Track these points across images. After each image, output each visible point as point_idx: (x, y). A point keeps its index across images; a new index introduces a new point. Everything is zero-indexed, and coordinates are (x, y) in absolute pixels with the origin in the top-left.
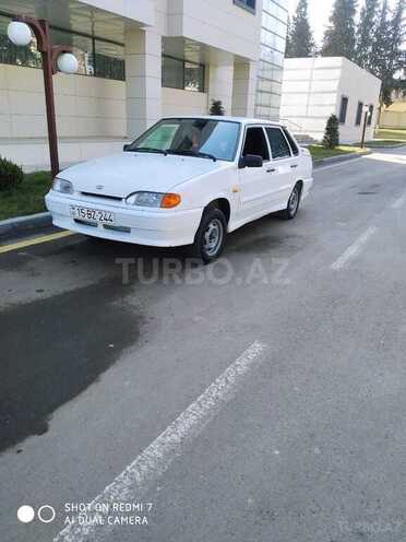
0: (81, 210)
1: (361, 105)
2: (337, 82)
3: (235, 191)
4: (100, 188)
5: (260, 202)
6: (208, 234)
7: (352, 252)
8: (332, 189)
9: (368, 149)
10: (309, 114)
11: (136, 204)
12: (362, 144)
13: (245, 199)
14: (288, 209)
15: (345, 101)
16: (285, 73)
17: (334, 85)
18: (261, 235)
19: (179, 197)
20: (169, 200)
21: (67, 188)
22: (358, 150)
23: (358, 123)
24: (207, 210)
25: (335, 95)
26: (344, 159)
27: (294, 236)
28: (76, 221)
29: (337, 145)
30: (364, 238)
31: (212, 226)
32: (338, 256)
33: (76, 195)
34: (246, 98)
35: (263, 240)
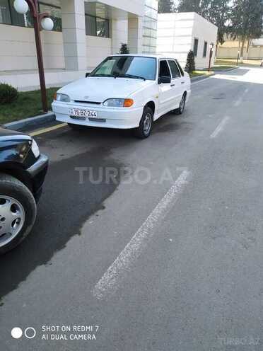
0: (77, 110)
1: (206, 43)
2: (191, 29)
3: (157, 97)
4: (87, 97)
5: (169, 103)
6: (145, 122)
7: (219, 129)
8: (199, 97)
9: (213, 72)
10: (175, 51)
11: (109, 105)
12: (208, 69)
13: (161, 102)
14: (180, 108)
15: (196, 41)
16: (158, 23)
17: (190, 32)
18: (167, 123)
19: (132, 100)
20: (127, 102)
21: (65, 99)
22: (207, 73)
23: (205, 55)
24: (145, 108)
25: (191, 38)
26: (200, 79)
27: (186, 123)
28: (71, 117)
29: (194, 70)
30: (224, 122)
31: (147, 118)
32: (213, 131)
33: (72, 102)
34: (137, 41)
35: (168, 125)
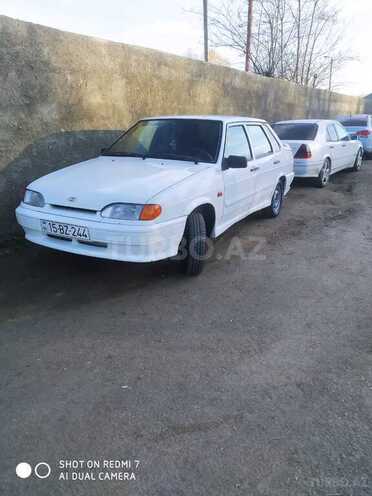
0: (53, 224)
3: (219, 195)
4: (72, 199)
11: (112, 216)
14: (272, 206)
19: (160, 207)
20: (149, 212)
21: (38, 201)
28: (50, 236)
33: (47, 208)
